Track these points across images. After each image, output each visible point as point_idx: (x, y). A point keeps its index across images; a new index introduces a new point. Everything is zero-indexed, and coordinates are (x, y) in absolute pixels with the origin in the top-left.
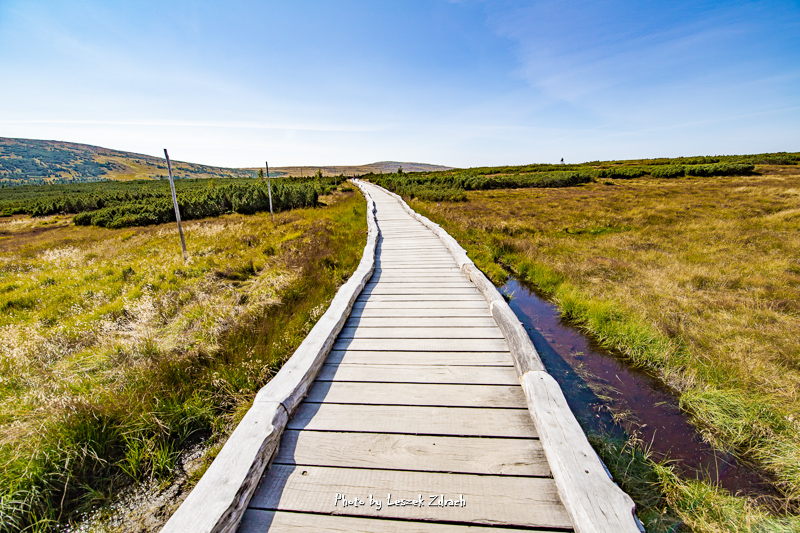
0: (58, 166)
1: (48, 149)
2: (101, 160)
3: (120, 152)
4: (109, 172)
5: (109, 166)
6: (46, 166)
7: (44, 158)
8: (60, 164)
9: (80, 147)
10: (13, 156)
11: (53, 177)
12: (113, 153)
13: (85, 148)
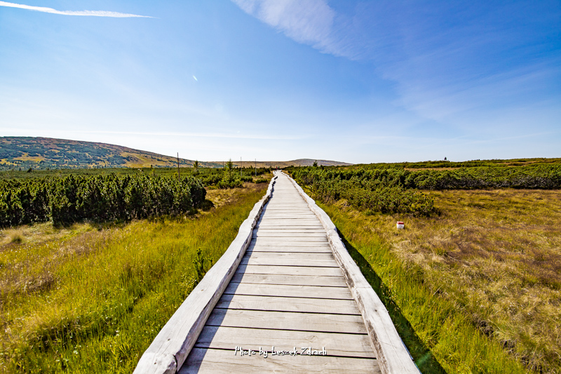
0: (99, 158)
1: (95, 147)
2: (124, 155)
3: (137, 150)
4: (128, 162)
5: (128, 159)
6: (91, 157)
7: (91, 153)
8: (100, 156)
9: (114, 147)
10: (74, 151)
11: (94, 164)
12: (133, 151)
13: (117, 148)
